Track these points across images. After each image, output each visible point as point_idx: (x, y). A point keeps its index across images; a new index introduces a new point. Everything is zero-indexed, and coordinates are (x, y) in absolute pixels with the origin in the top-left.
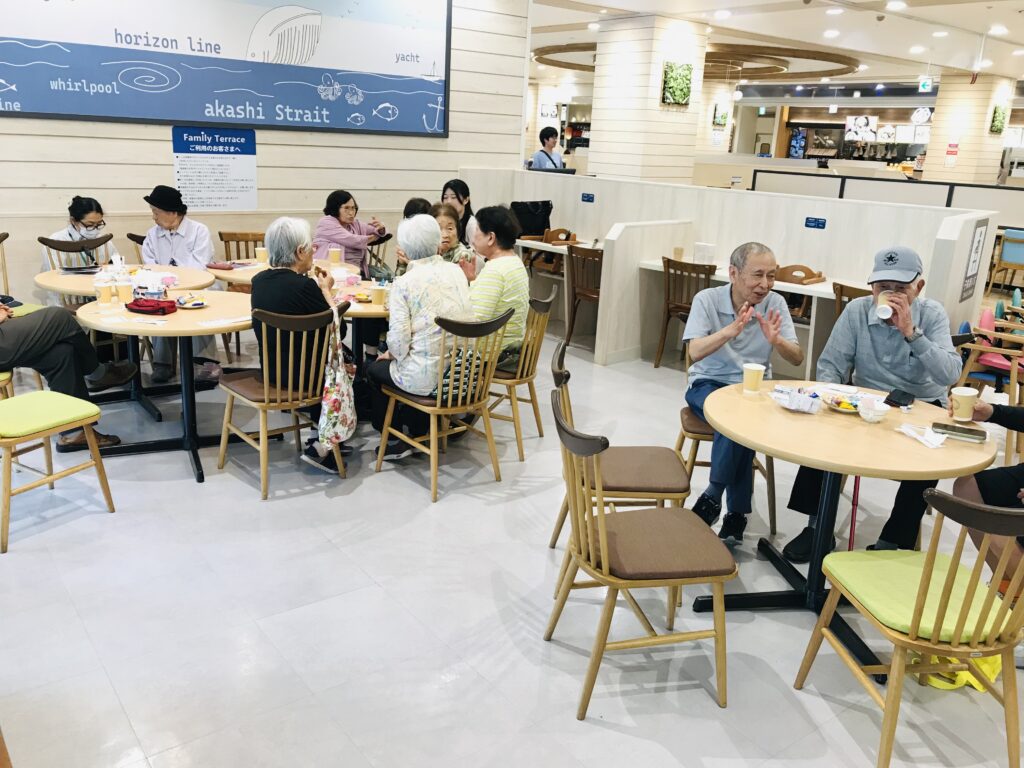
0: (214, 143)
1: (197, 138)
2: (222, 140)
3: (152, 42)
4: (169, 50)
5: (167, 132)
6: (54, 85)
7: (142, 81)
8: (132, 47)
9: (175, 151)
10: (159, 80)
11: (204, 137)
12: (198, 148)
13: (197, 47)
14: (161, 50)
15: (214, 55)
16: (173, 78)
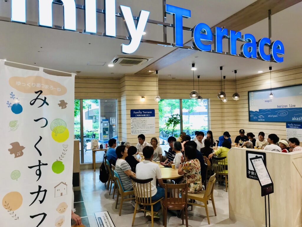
0: (294, 126)
1: (291, 125)
2: (295, 125)
3: (283, 106)
4: (286, 108)
5: (285, 124)
6: (269, 116)
7: (281, 114)
8: (280, 108)
9: (287, 128)
10: (284, 114)
11: (292, 125)
12: (291, 127)
13: (291, 106)
14: (285, 108)
15: (294, 107)
16: (286, 113)
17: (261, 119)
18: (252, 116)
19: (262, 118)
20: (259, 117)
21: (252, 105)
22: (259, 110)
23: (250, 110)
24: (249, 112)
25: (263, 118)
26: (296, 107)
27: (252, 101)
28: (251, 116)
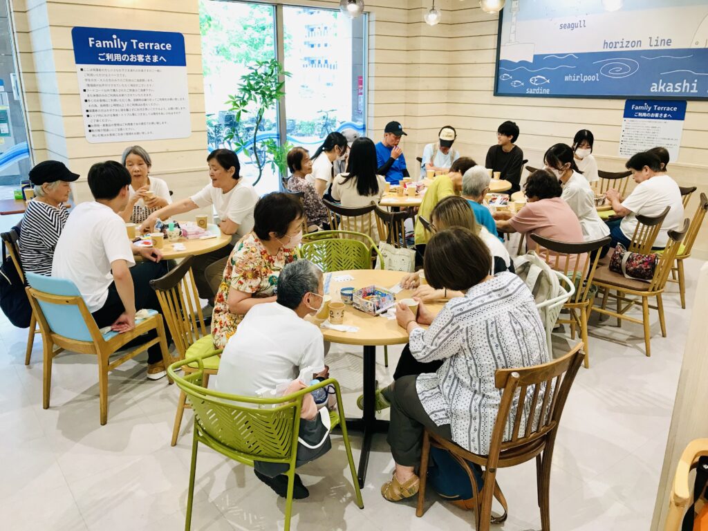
0: (653, 111)
1: (641, 108)
2: (659, 109)
3: (625, 44)
4: (635, 49)
5: (621, 104)
6: (567, 78)
9: (625, 116)
10: (625, 69)
11: (646, 107)
12: (640, 114)
13: (654, 43)
14: (630, 49)
15: (666, 47)
16: (634, 66)
17: (536, 87)
18: (506, 77)
19: (540, 86)
20: (531, 80)
21: (510, 41)
22: (535, 56)
23: (502, 58)
24: (498, 63)
25: (546, 86)
26: (673, 46)
27: (513, 27)
28: (502, 78)
